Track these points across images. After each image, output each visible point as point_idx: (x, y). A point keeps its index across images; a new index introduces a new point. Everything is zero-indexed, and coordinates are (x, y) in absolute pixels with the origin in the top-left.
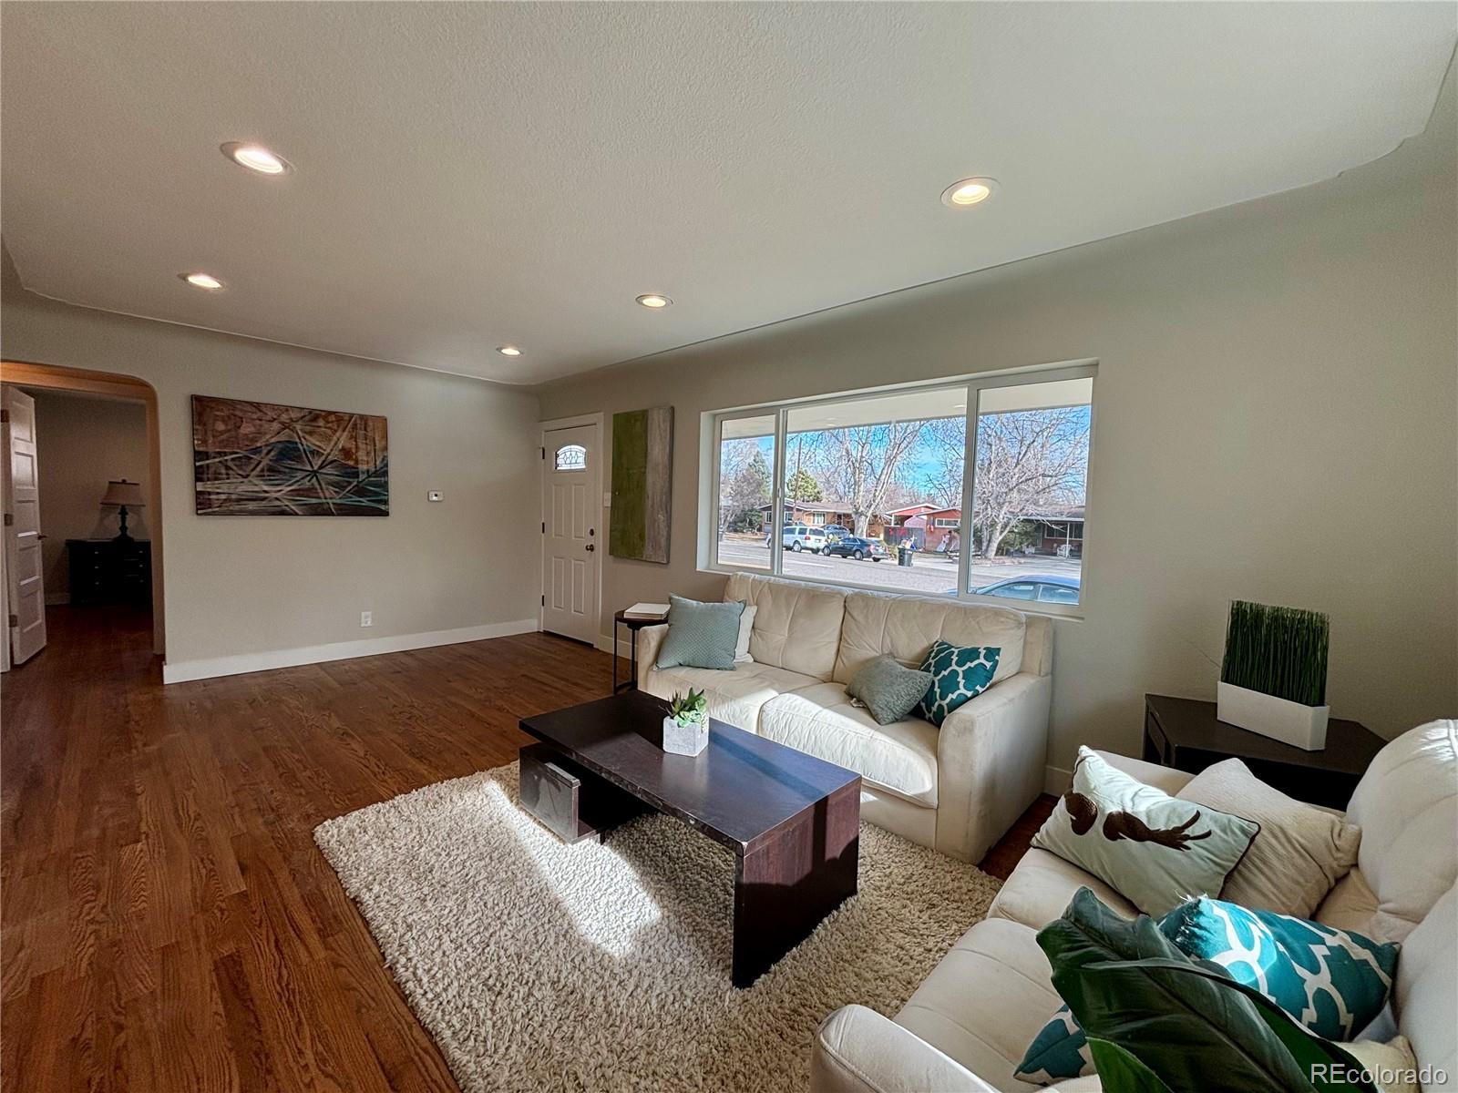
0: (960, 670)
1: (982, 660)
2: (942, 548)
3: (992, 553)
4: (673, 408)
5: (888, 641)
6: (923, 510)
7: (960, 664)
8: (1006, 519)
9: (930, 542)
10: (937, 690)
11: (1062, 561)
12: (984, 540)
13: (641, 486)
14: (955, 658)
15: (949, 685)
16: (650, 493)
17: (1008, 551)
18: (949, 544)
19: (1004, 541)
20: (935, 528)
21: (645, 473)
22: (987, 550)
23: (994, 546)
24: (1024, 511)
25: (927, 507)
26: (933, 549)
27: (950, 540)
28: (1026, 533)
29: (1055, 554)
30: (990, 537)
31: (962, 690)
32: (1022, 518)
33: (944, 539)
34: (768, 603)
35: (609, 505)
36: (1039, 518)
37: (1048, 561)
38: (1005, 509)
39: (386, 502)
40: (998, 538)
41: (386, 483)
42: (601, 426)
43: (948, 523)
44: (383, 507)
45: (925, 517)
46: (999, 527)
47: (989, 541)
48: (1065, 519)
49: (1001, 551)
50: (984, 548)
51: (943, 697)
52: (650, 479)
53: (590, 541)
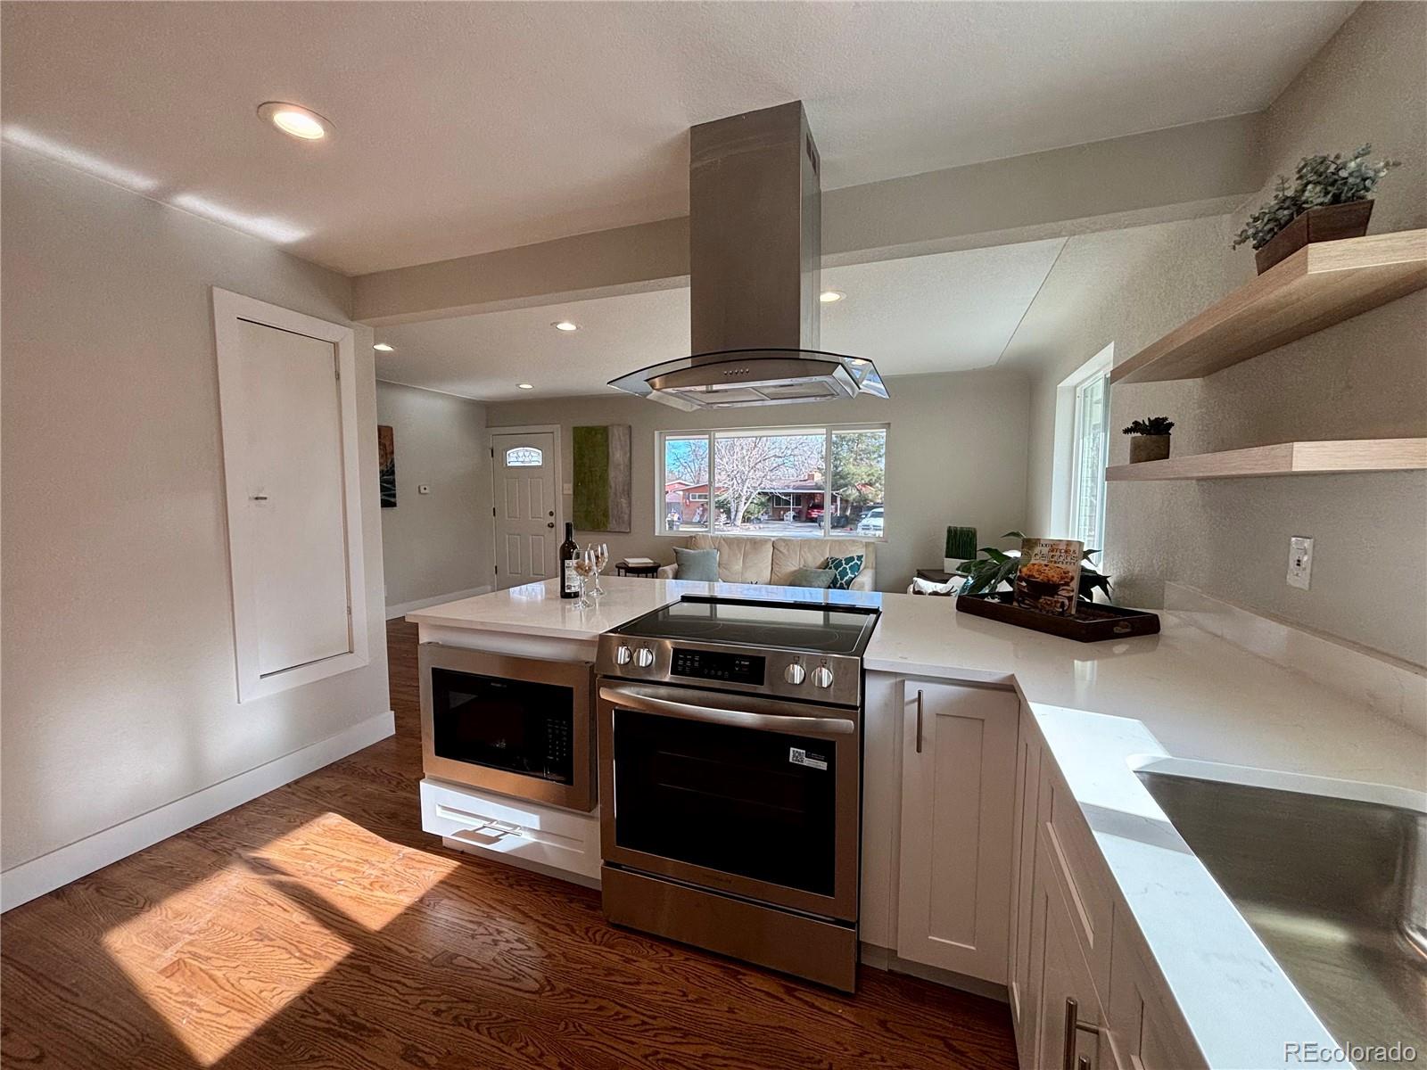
0: (847, 567)
1: (856, 561)
2: (697, 518)
3: (739, 522)
4: (630, 427)
5: (802, 560)
6: (677, 486)
7: (847, 564)
8: (749, 493)
9: (687, 514)
10: (838, 577)
11: (788, 524)
12: (732, 510)
13: (604, 479)
14: (844, 562)
15: (844, 573)
16: (613, 485)
17: (749, 518)
18: (702, 516)
19: (747, 511)
20: (690, 502)
21: (606, 470)
22: (735, 519)
23: (740, 515)
24: (762, 485)
25: (680, 483)
26: (689, 520)
27: (703, 511)
28: (762, 504)
29: (783, 520)
30: (737, 508)
31: (850, 575)
32: (760, 491)
33: (698, 511)
34: (725, 549)
35: (571, 492)
36: (773, 491)
37: (778, 525)
38: (747, 484)
39: (394, 496)
40: (742, 509)
41: (394, 480)
42: (558, 434)
43: (700, 497)
44: (393, 500)
45: (681, 493)
46: (743, 500)
47: (737, 511)
48: (791, 491)
49: (746, 520)
50: (732, 517)
51: (842, 579)
52: (612, 474)
53: (551, 520)
